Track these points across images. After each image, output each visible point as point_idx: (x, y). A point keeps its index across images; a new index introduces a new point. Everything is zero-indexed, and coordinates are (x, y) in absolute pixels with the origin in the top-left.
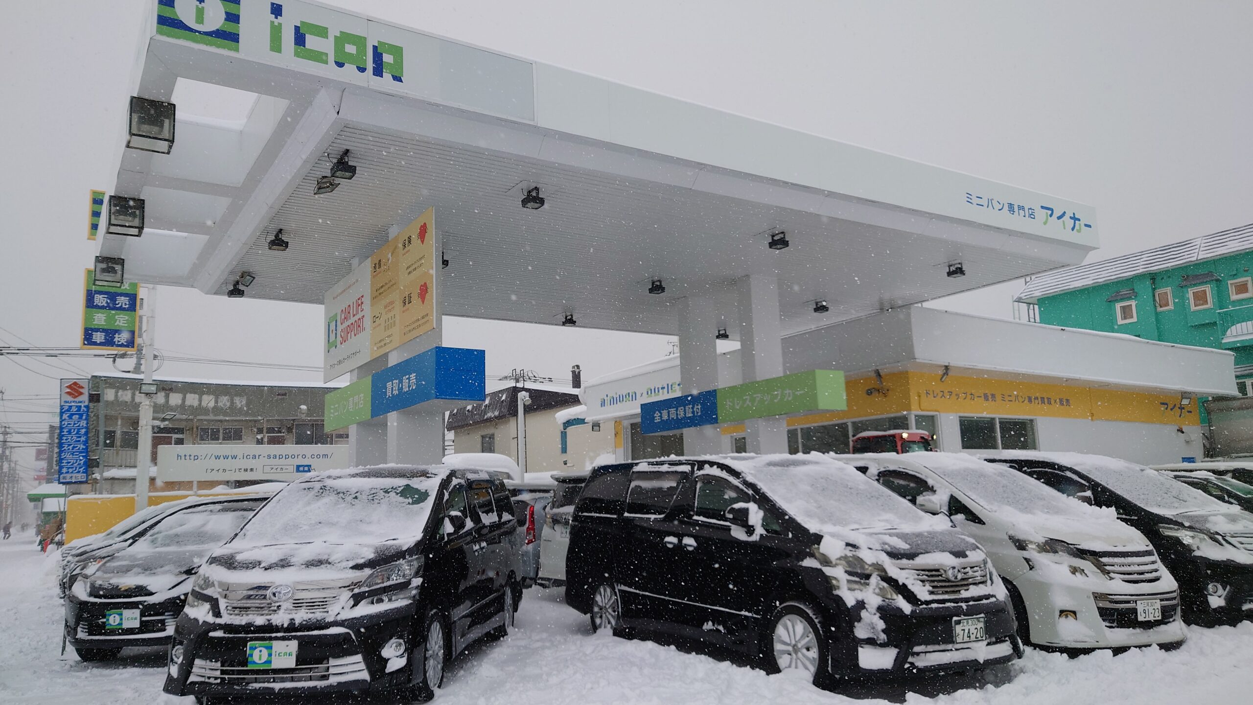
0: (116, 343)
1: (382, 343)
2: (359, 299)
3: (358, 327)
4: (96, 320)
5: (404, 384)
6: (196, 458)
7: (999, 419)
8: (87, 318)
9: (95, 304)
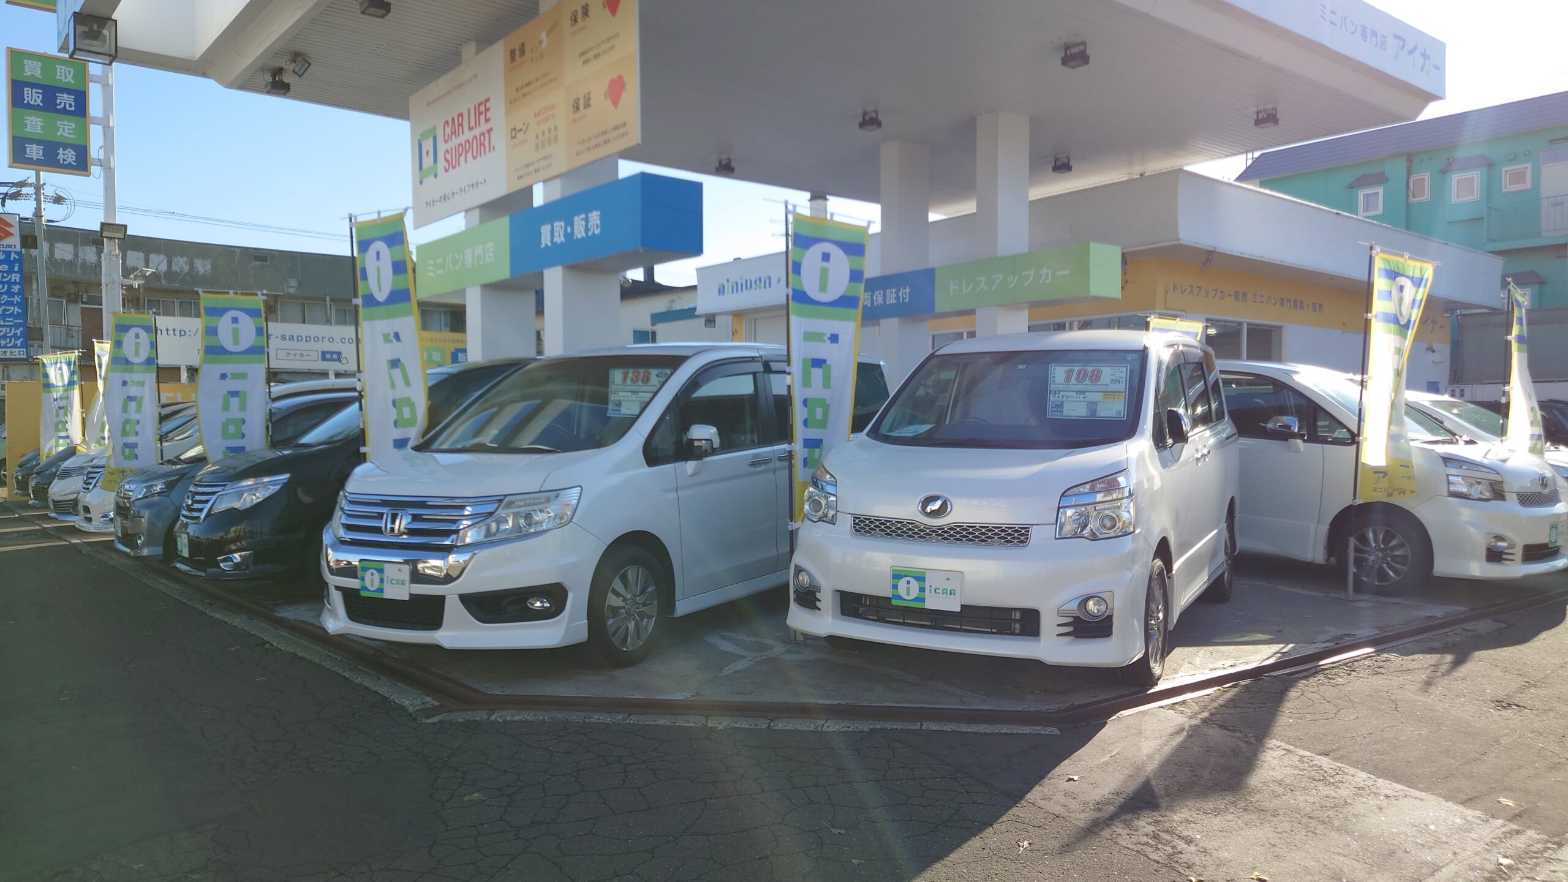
0: (61, 162)
1: (532, 168)
2: (480, 104)
3: (482, 145)
4: (28, 125)
5: (575, 227)
6: (183, 333)
7: (1248, 324)
8: (15, 123)
9: (25, 102)
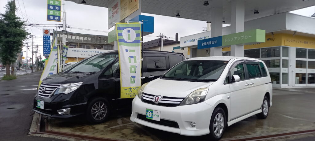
0: (56, 19)
4: (50, 13)
6: (77, 51)
8: (48, 12)
9: (50, 8)
